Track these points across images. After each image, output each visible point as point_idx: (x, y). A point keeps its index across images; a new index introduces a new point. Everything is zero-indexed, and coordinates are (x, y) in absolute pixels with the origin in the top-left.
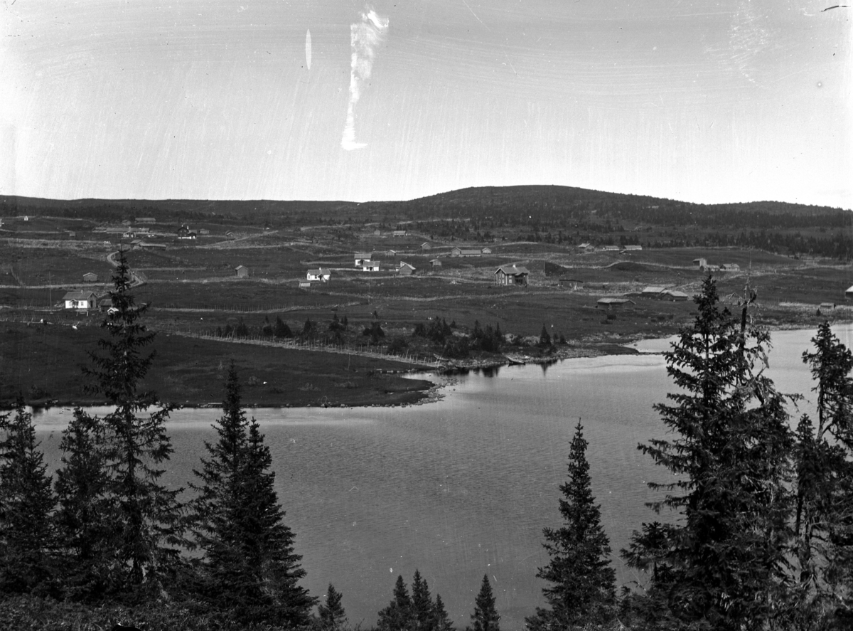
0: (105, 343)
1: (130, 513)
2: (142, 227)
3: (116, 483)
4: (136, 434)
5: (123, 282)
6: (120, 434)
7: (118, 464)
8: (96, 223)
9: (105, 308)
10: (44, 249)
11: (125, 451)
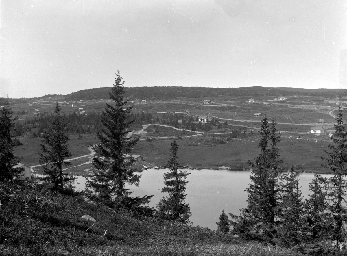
0: (331, 146)
1: (337, 220)
2: (344, 100)
3: (332, 207)
4: (342, 187)
5: (340, 120)
6: (336, 186)
7: (334, 199)
8: (325, 99)
9: (328, 134)
10: (303, 109)
11: (337, 193)
